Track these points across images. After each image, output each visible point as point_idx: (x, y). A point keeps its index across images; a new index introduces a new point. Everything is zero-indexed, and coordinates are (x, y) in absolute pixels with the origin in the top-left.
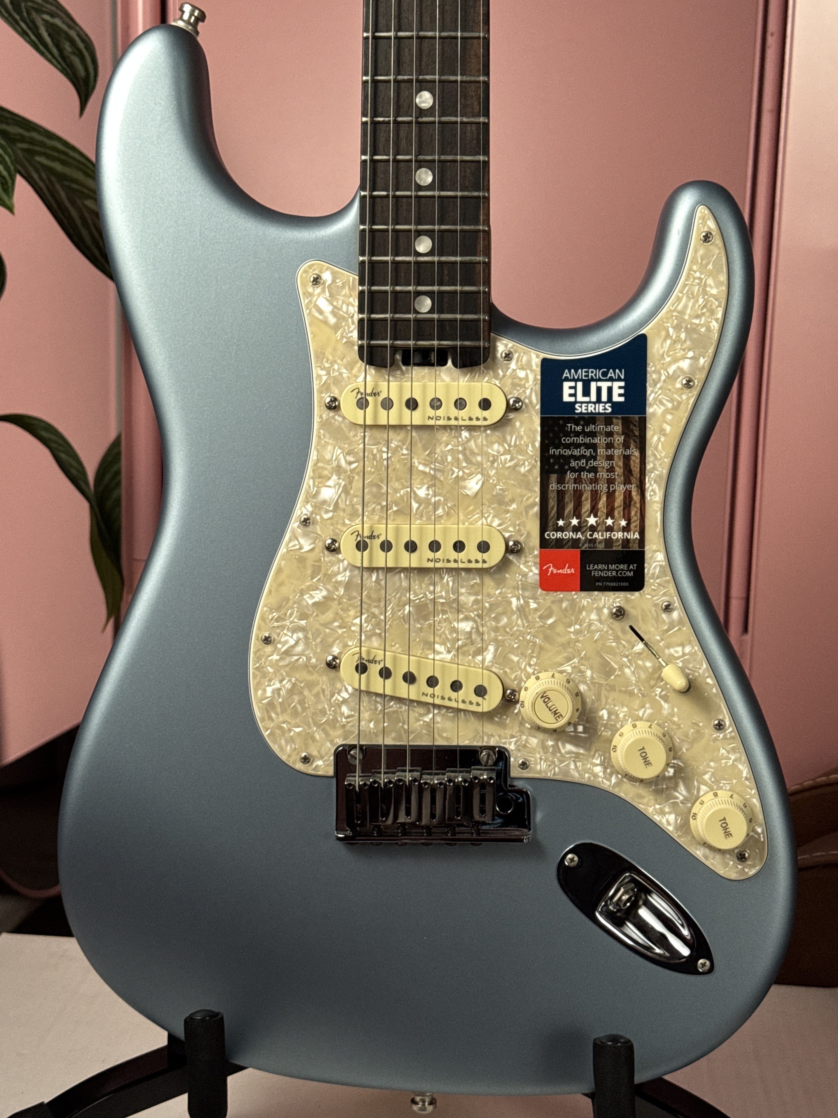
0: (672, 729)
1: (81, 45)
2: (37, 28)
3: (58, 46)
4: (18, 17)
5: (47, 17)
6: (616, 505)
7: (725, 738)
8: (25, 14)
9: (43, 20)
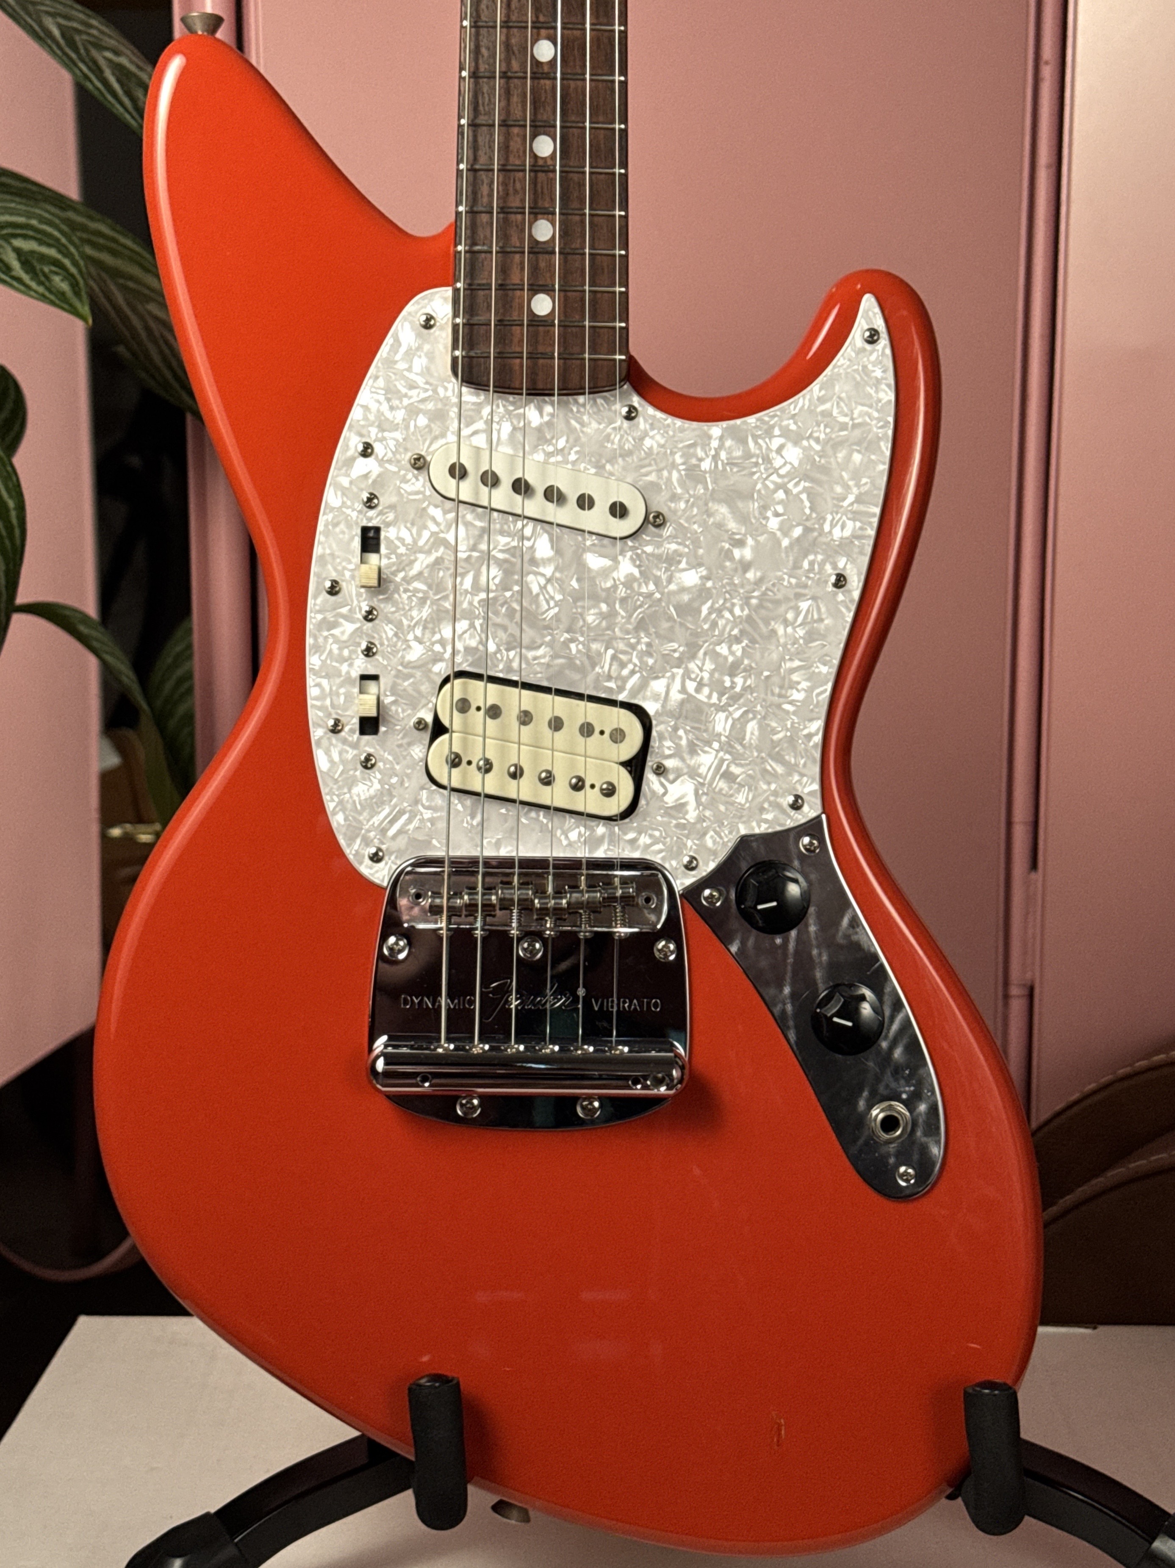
9: (107, 59)
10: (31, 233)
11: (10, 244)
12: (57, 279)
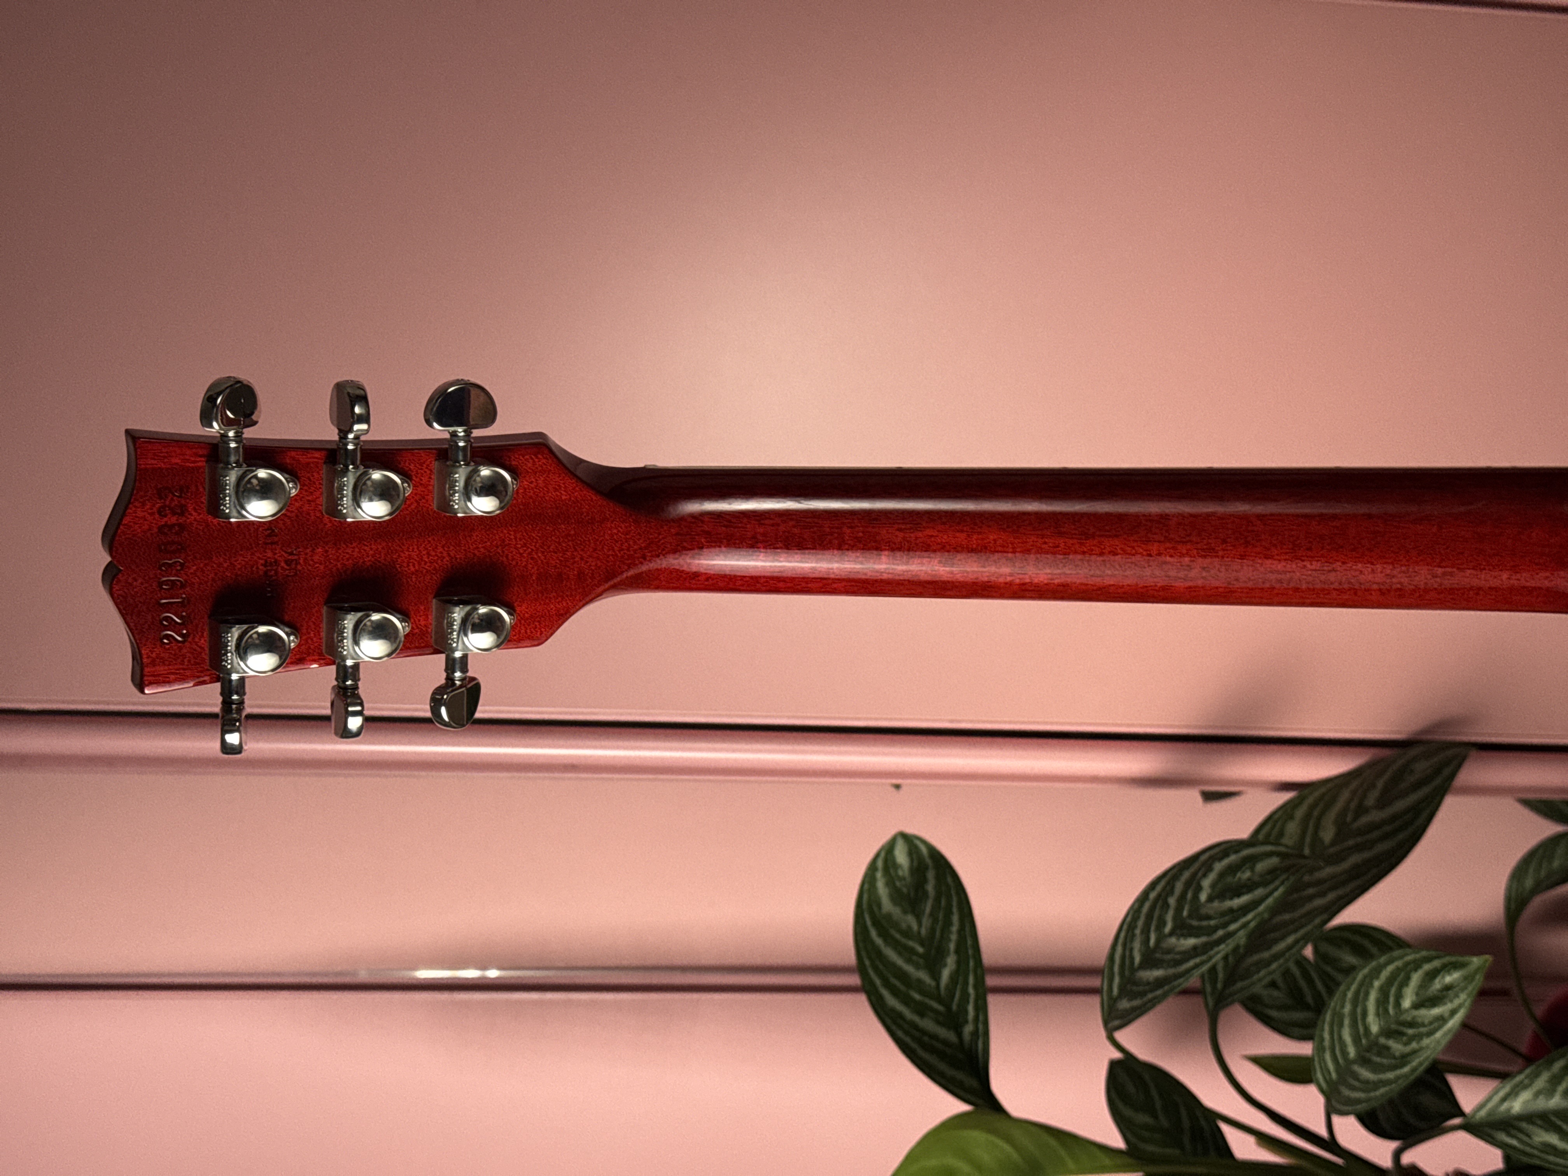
1: (1233, 858)
2: (1231, 910)
3: (1249, 887)
4: (1220, 933)
5: (1203, 897)
8: (1212, 923)
9: (1210, 899)
10: (1393, 991)
11: (1407, 1011)
12: (1448, 979)
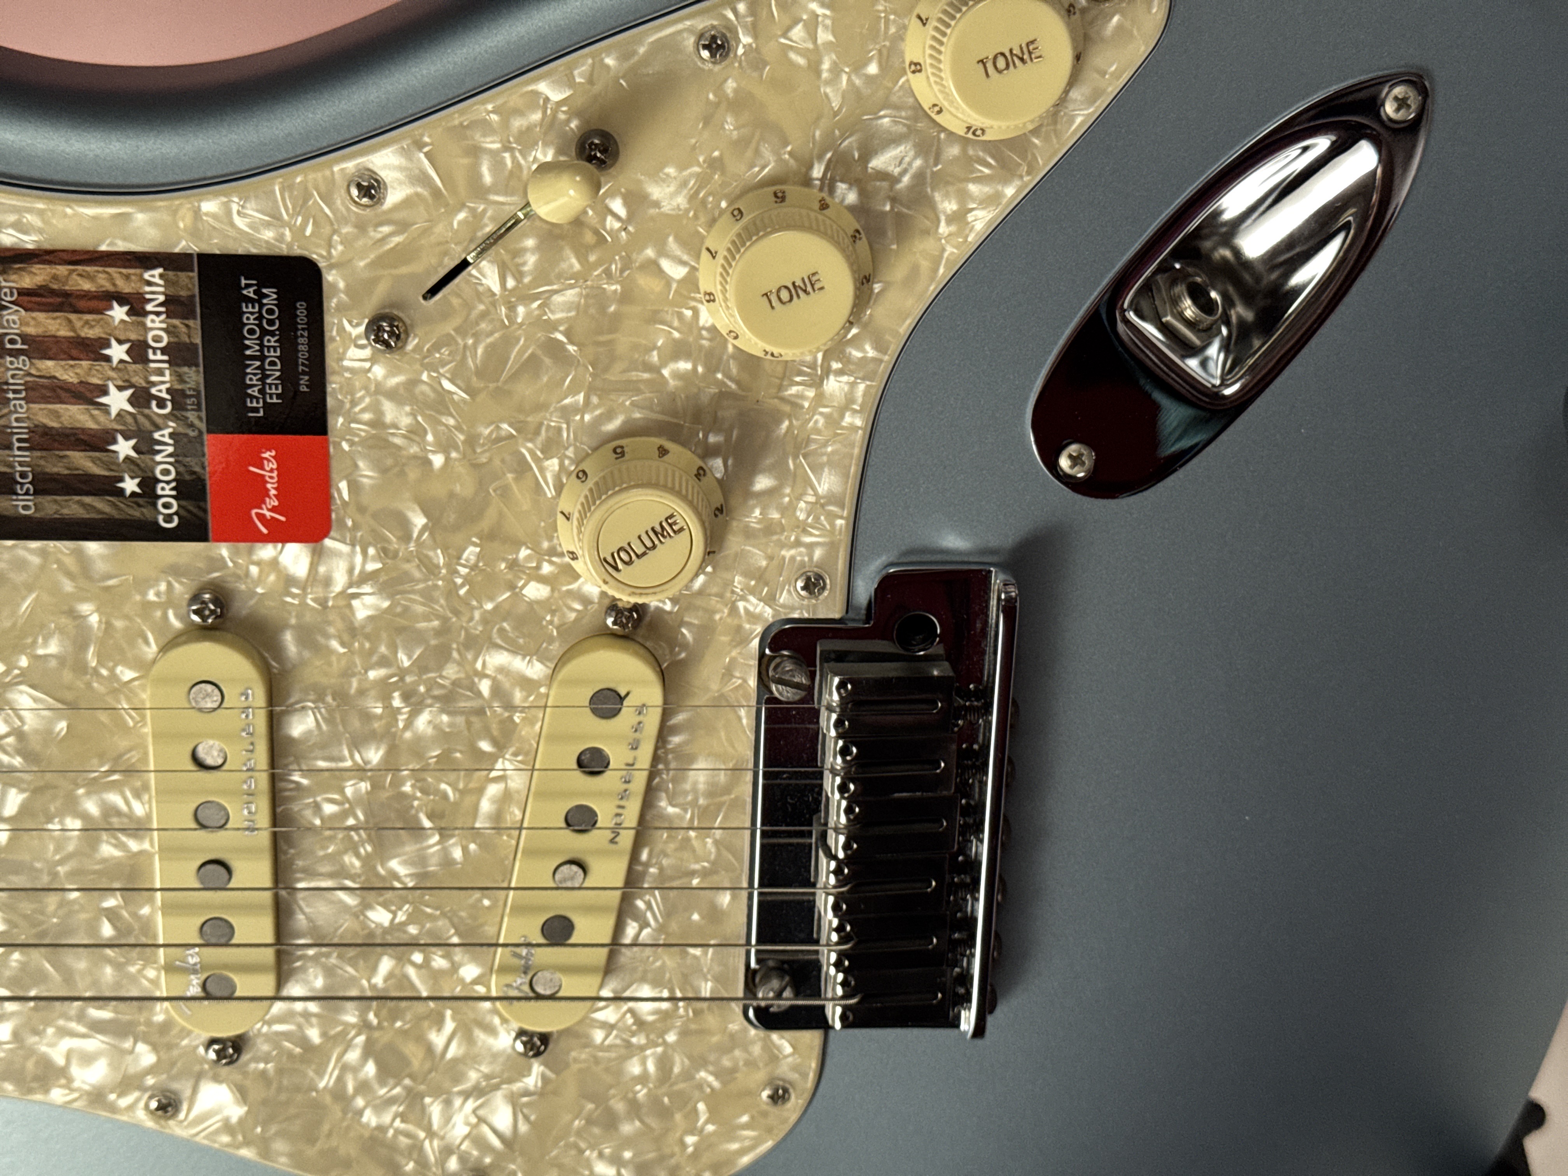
0: (724, 185)
6: (64, 332)
7: (754, 30)
